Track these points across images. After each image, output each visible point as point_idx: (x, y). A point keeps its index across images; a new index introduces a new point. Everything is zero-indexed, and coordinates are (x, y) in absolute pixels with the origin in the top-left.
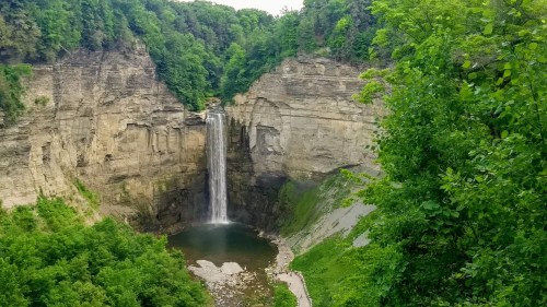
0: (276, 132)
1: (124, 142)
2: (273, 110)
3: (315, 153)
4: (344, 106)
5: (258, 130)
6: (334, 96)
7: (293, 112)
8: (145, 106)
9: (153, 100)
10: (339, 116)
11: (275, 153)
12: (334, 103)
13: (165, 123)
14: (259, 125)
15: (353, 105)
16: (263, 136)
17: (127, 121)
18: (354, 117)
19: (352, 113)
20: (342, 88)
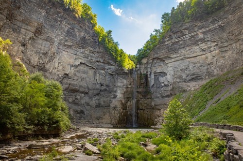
0: (165, 74)
1: (78, 71)
2: (162, 63)
3: (189, 78)
4: (203, 46)
5: (154, 76)
6: (196, 43)
7: (173, 60)
8: (92, 56)
9: (96, 55)
10: (201, 53)
11: (166, 85)
12: (197, 47)
13: (104, 69)
14: (155, 73)
15: (209, 43)
16: (158, 78)
17: (80, 61)
18: (212, 49)
19: (209, 48)
20: (201, 36)
